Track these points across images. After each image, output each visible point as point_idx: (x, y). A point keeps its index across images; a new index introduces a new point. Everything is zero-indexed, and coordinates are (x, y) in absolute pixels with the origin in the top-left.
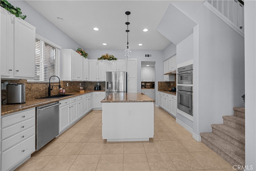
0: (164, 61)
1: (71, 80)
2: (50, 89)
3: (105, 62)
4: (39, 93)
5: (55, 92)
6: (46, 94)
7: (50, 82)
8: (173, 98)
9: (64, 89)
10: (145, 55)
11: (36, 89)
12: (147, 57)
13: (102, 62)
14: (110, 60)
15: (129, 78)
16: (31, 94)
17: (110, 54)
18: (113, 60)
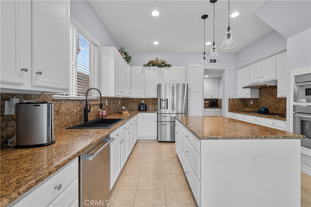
0: (237, 69)
1: (114, 96)
2: (86, 111)
3: (155, 70)
4: (71, 117)
5: (92, 115)
6: (80, 118)
7: (88, 99)
8: (273, 124)
9: (104, 110)
10: (209, 60)
11: (67, 112)
12: (213, 63)
13: (149, 70)
14: (162, 67)
15: (190, 93)
16: (59, 120)
17: (161, 58)
18: (165, 67)
